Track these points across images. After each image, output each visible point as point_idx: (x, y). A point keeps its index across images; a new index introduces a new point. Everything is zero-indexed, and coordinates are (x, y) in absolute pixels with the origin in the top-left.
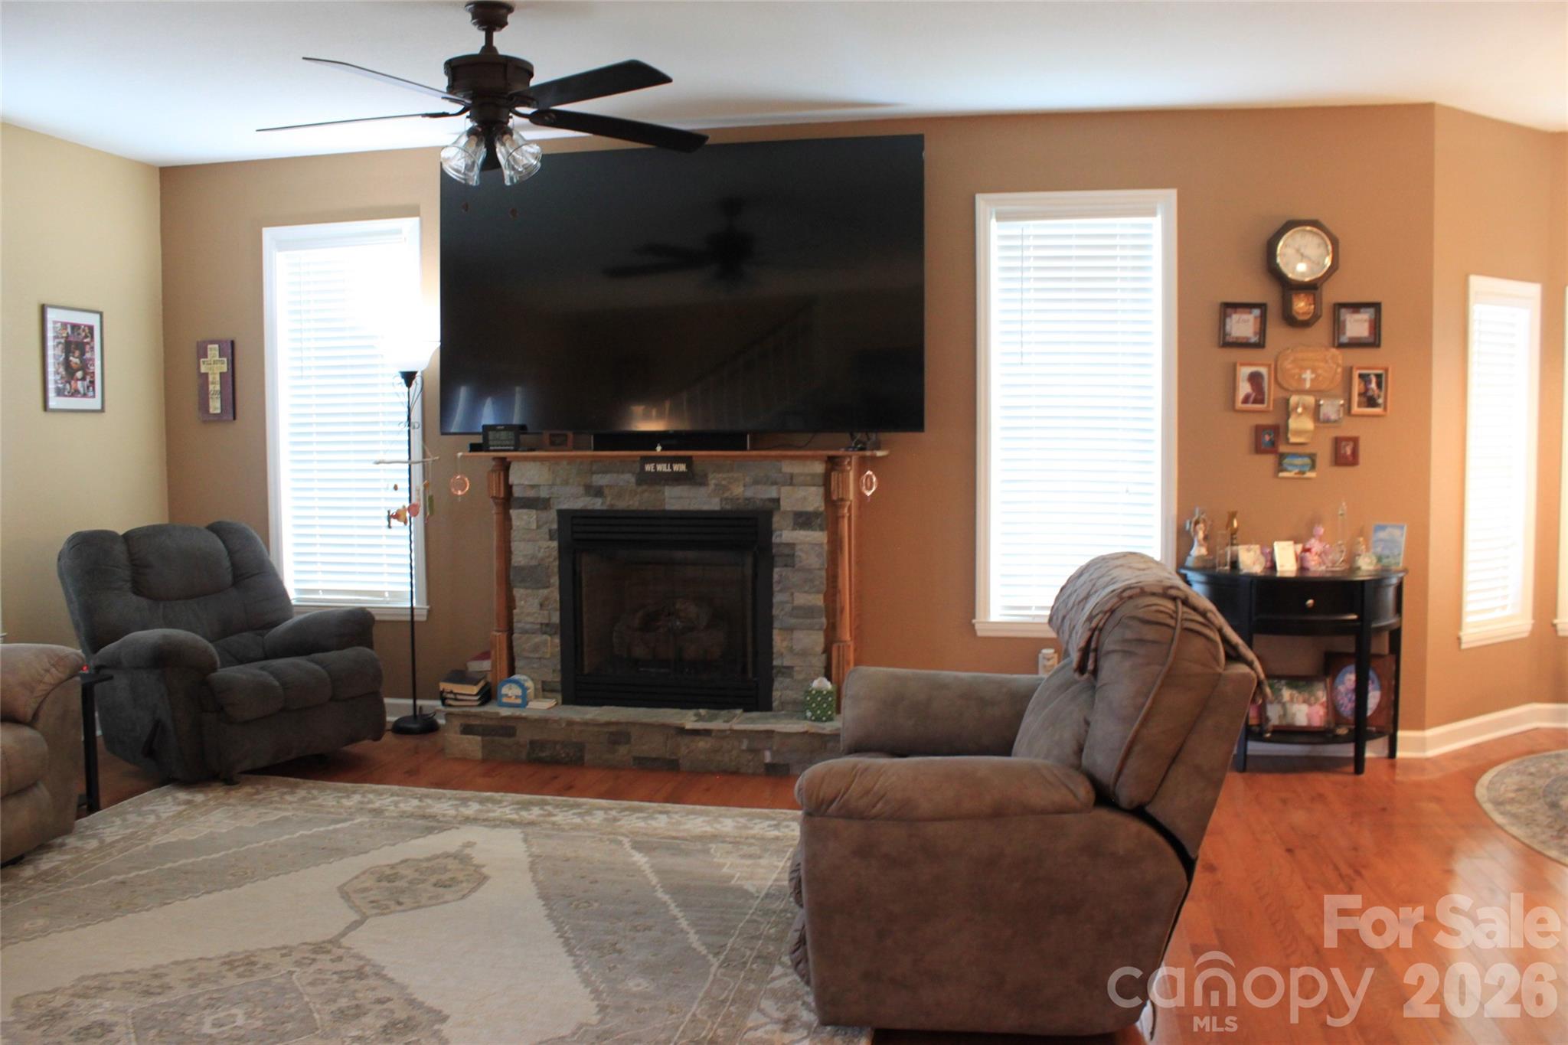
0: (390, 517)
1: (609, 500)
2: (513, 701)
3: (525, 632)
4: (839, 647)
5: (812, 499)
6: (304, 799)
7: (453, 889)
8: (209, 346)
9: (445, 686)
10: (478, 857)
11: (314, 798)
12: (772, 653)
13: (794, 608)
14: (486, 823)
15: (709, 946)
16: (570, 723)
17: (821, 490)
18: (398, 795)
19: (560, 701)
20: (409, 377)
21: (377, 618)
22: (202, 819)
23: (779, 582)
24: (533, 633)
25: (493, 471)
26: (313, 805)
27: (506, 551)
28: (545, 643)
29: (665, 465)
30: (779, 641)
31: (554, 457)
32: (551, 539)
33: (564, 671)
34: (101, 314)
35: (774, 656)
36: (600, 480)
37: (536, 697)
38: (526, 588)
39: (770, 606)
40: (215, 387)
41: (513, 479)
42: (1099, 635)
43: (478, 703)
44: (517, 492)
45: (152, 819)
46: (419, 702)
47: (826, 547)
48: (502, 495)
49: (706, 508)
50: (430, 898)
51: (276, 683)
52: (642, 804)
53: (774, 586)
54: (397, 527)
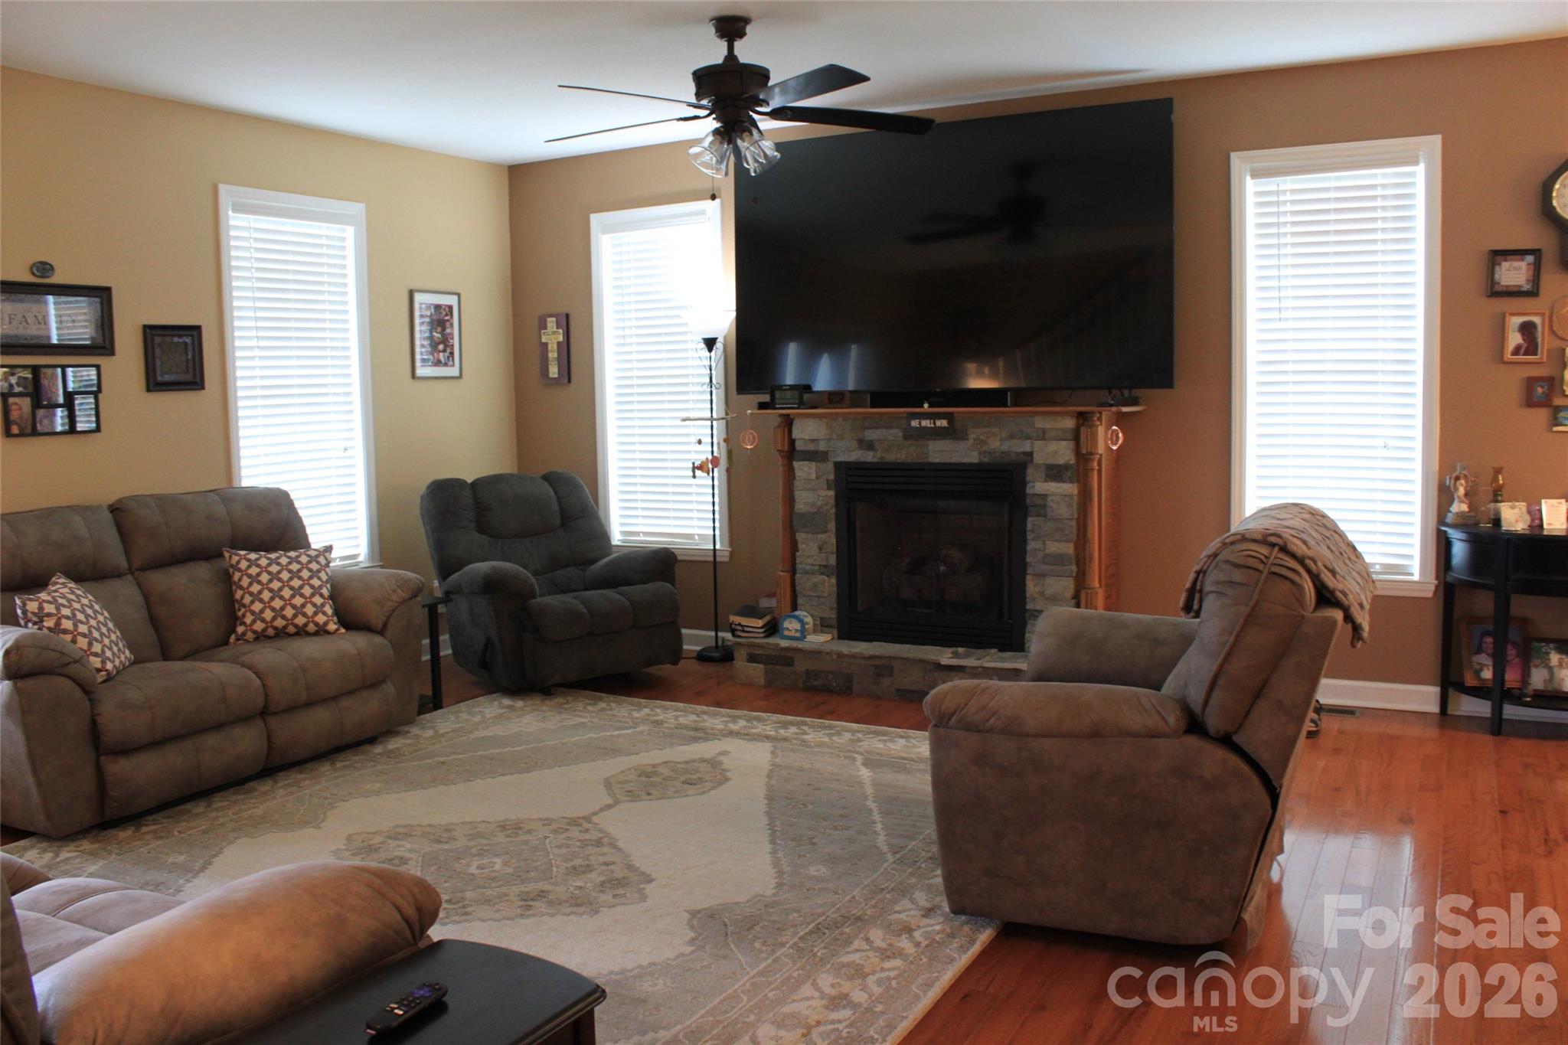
0: (694, 468)
1: (879, 454)
2: (793, 634)
3: (806, 572)
4: (1087, 593)
5: (1062, 453)
6: (603, 710)
7: (696, 787)
8: (549, 319)
9: (735, 619)
10: (727, 762)
11: (611, 709)
12: (1025, 598)
13: (1046, 556)
14: (746, 737)
15: (891, 846)
16: (840, 655)
17: (1071, 444)
18: (681, 711)
19: (836, 636)
20: (710, 343)
21: (679, 558)
22: (517, 720)
23: (1033, 531)
24: (813, 574)
25: (779, 426)
26: (608, 715)
27: (790, 499)
28: (823, 583)
29: (928, 421)
30: (1031, 586)
31: (831, 414)
32: (829, 488)
33: (840, 609)
34: (459, 295)
35: (1028, 600)
36: (871, 435)
37: (815, 631)
38: (808, 533)
39: (1024, 552)
40: (553, 355)
41: (796, 434)
42: (1203, 577)
43: (762, 635)
44: (799, 446)
45: (478, 718)
46: (720, 634)
47: (1076, 498)
48: (786, 448)
49: (966, 460)
50: (675, 792)
51: (585, 611)
52: (889, 729)
53: (1028, 534)
54: (701, 477)
